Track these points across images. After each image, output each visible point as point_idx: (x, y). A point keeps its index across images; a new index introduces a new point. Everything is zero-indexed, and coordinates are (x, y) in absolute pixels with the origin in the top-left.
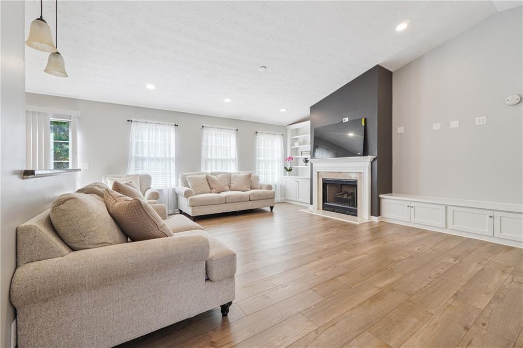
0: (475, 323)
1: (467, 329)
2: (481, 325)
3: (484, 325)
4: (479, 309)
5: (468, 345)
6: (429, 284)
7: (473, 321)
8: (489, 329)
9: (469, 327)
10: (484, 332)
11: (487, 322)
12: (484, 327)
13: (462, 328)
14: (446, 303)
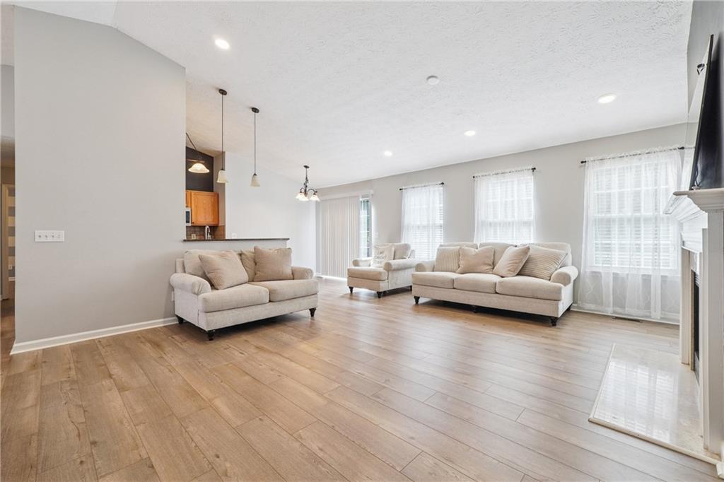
0: (91, 455)
1: (94, 443)
2: (83, 459)
3: (82, 462)
4: (104, 476)
5: (79, 433)
6: (196, 446)
7: (95, 457)
8: (72, 463)
9: (93, 446)
10: (75, 456)
11: (80, 469)
12: (79, 461)
13: (97, 439)
14: (143, 445)
